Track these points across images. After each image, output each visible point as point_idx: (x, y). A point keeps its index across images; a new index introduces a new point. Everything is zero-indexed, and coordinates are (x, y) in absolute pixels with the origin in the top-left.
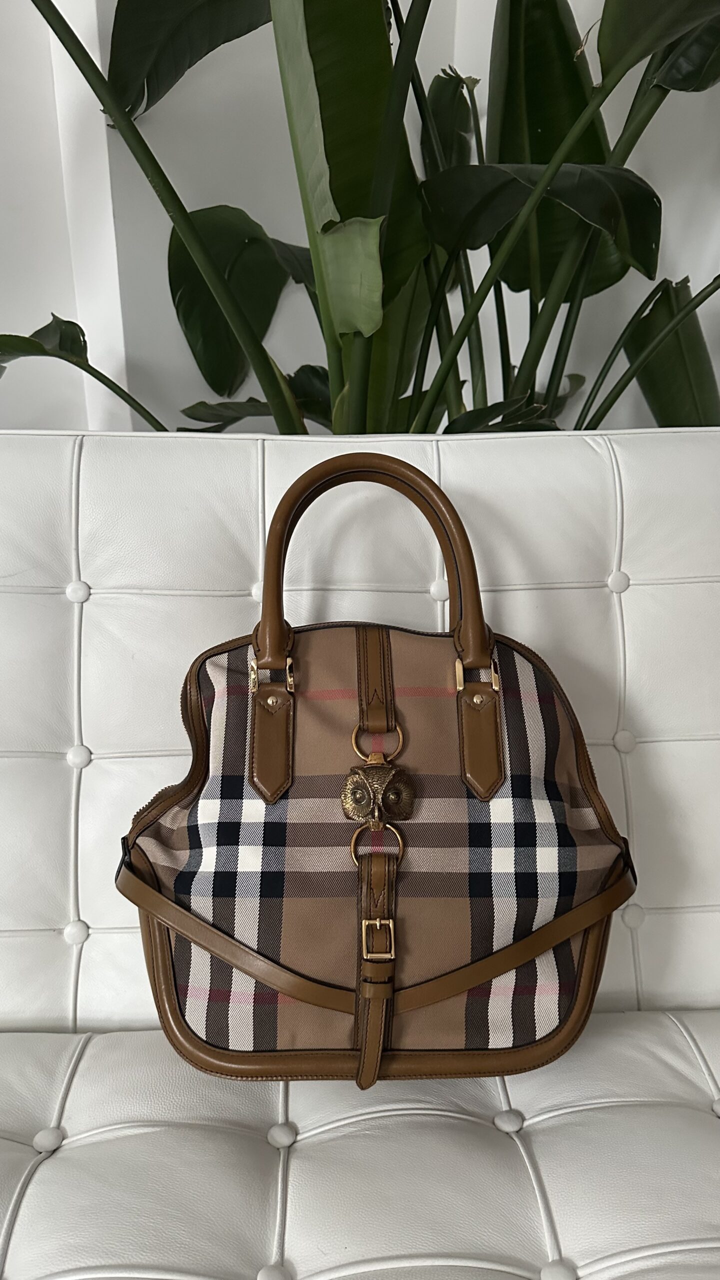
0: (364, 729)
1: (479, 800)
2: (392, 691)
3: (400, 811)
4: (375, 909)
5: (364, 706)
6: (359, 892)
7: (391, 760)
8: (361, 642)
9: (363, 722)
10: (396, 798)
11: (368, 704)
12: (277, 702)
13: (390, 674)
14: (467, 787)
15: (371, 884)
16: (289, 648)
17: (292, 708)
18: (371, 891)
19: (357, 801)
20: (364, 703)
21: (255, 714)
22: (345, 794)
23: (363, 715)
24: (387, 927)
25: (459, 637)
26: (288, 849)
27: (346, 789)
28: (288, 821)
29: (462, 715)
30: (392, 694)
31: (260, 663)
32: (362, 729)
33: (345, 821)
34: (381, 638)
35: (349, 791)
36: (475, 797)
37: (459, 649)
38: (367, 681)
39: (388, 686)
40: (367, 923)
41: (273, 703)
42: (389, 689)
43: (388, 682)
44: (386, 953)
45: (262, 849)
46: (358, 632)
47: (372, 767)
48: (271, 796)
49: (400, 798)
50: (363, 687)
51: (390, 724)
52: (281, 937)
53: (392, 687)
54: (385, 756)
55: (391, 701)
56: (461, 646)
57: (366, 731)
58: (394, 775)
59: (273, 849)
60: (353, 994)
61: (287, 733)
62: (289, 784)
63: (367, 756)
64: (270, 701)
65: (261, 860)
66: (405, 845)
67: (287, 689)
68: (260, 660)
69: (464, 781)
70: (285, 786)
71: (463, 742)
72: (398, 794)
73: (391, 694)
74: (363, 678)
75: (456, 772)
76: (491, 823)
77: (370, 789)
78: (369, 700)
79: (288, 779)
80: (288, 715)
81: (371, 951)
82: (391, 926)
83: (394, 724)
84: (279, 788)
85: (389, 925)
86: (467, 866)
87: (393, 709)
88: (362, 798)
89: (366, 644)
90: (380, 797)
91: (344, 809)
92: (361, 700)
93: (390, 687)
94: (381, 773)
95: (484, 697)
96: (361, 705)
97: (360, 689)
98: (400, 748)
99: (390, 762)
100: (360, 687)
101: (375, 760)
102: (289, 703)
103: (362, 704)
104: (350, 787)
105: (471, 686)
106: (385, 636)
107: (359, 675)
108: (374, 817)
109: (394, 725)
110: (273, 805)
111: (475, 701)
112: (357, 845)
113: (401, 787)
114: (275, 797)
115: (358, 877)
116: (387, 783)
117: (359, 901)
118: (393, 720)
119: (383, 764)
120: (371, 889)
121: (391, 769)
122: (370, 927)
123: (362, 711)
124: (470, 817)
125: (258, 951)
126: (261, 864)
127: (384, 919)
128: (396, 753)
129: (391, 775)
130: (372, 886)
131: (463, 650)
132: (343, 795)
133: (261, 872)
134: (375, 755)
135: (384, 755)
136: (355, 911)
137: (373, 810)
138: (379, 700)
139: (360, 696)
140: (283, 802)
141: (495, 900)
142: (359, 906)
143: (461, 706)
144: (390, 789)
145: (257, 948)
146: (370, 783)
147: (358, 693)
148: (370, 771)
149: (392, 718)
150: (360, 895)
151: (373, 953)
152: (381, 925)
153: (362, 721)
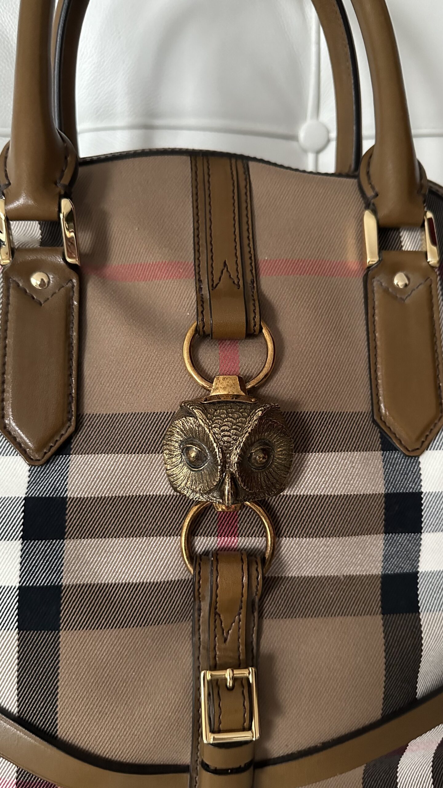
0: (204, 332)
1: (404, 454)
2: (253, 264)
3: (269, 480)
4: (223, 646)
5: (205, 292)
6: (196, 615)
7: (253, 387)
8: (200, 178)
9: (203, 320)
10: (264, 458)
11: (213, 287)
12: (49, 282)
13: (251, 236)
14: (382, 432)
15: (216, 608)
16: (66, 180)
17: (76, 295)
18: (217, 616)
19: (193, 464)
20: (205, 286)
21: (8, 304)
22: (170, 450)
23: (202, 306)
24: (245, 682)
25: (368, 173)
26: (69, 545)
27: (171, 441)
28: (69, 494)
29: (374, 308)
30: (254, 271)
31: (11, 206)
32: (201, 333)
33: (171, 492)
34: (234, 173)
35: (177, 445)
36: (396, 449)
37: (370, 193)
38: (209, 247)
39: (247, 256)
40: (209, 677)
41: (42, 283)
42: (249, 261)
43: (247, 249)
44: (244, 730)
45: (20, 547)
46: (193, 164)
47: (219, 402)
48: (38, 449)
49: (269, 457)
50: (203, 258)
51: (252, 324)
52: (58, 696)
53: (253, 258)
54: (243, 381)
55: (253, 282)
56: (373, 188)
57: (209, 335)
58: (260, 418)
59: (40, 544)
60: (187, 776)
61: (68, 337)
62: (71, 429)
63: (210, 380)
64: (35, 280)
65: (19, 566)
66: (277, 534)
67: (64, 259)
68: (12, 202)
69: (379, 421)
70: (63, 432)
71: (375, 355)
72: (267, 451)
73: (251, 271)
74: (202, 242)
75: (364, 406)
76: (422, 493)
77: (215, 445)
78: (213, 280)
79: (70, 420)
80: (69, 306)
81: (216, 729)
82: (251, 679)
83: (258, 323)
84: (52, 437)
85: (248, 679)
86: (380, 565)
87: (256, 297)
88: (200, 458)
89: (209, 182)
90: (234, 459)
91: (169, 476)
92: (200, 281)
93: (250, 258)
94: (236, 416)
95: (410, 276)
96: (199, 290)
97: (197, 261)
98: (268, 366)
99: (252, 392)
100: (197, 259)
101: (224, 388)
102: (70, 285)
103: (201, 289)
104: (177, 437)
105: (391, 256)
106: (241, 171)
107: (196, 236)
108: (222, 496)
109: (257, 326)
110: (42, 465)
111: (396, 282)
112: (192, 533)
113: (274, 438)
114: (46, 453)
115: (194, 590)
116: (247, 434)
117: (195, 631)
118: (258, 316)
119: (238, 396)
120: (216, 613)
121: (255, 406)
122: (215, 684)
123: (201, 301)
124: (387, 482)
125: (19, 717)
126: (19, 573)
127: (239, 667)
128: (262, 375)
129: (255, 418)
130: (217, 610)
131: (377, 195)
132: (167, 452)
133: (19, 588)
134: (224, 379)
135: (240, 378)
136: (188, 646)
137: (222, 483)
138: (231, 281)
139: (198, 274)
140: (61, 459)
141: (425, 617)
142: (196, 639)
143: (373, 291)
144: (252, 445)
145: (18, 712)
146: (214, 433)
147: (195, 269)
148: (216, 410)
149: (255, 313)
150: (196, 620)
151: (219, 731)
152: (234, 679)
153: (200, 318)
